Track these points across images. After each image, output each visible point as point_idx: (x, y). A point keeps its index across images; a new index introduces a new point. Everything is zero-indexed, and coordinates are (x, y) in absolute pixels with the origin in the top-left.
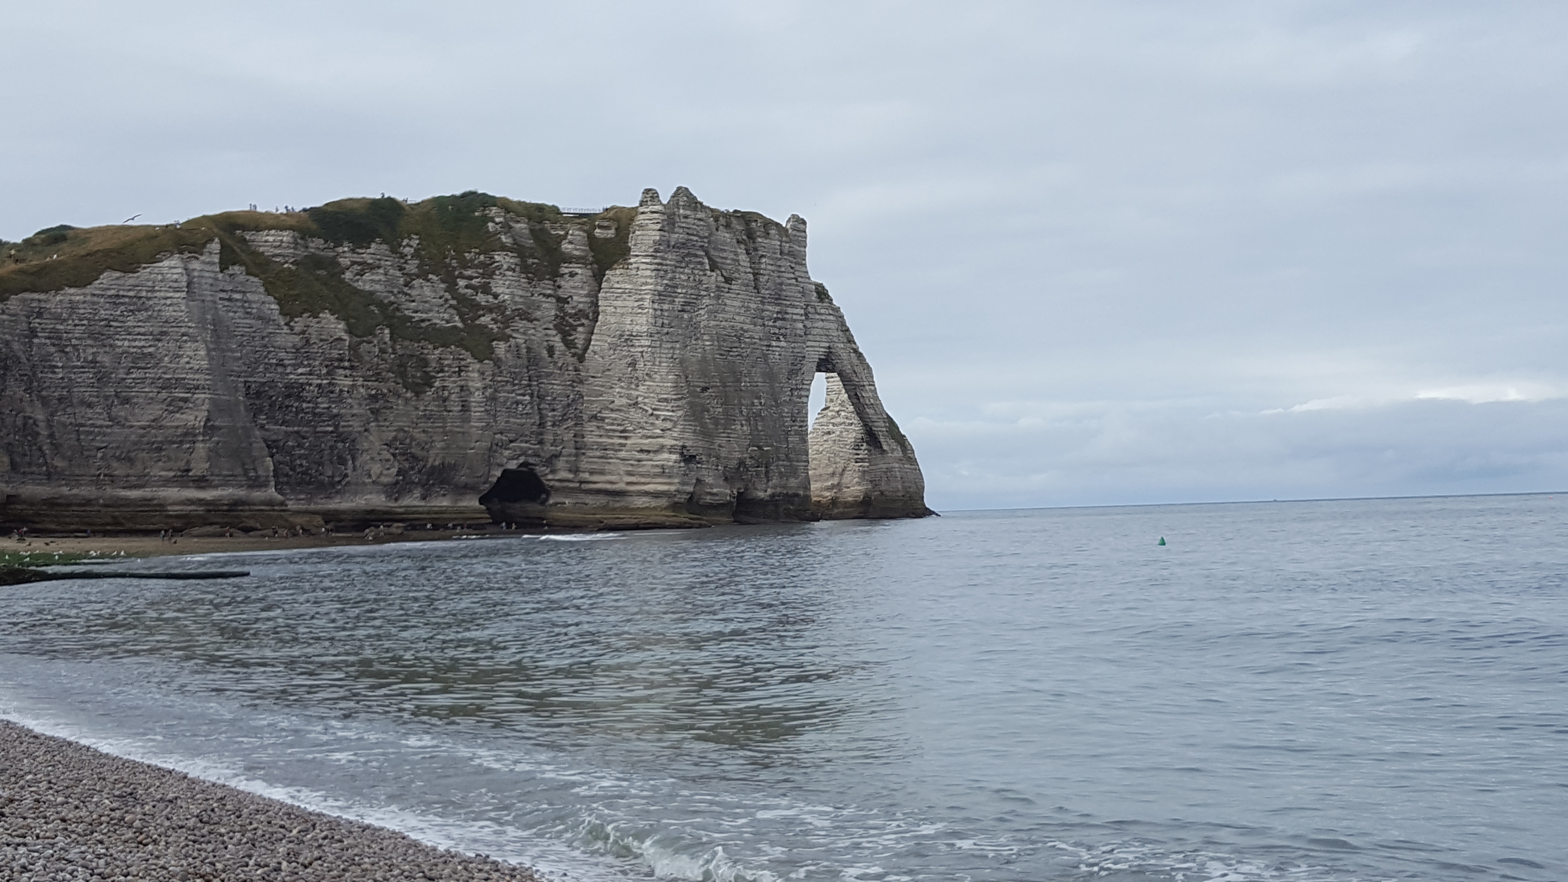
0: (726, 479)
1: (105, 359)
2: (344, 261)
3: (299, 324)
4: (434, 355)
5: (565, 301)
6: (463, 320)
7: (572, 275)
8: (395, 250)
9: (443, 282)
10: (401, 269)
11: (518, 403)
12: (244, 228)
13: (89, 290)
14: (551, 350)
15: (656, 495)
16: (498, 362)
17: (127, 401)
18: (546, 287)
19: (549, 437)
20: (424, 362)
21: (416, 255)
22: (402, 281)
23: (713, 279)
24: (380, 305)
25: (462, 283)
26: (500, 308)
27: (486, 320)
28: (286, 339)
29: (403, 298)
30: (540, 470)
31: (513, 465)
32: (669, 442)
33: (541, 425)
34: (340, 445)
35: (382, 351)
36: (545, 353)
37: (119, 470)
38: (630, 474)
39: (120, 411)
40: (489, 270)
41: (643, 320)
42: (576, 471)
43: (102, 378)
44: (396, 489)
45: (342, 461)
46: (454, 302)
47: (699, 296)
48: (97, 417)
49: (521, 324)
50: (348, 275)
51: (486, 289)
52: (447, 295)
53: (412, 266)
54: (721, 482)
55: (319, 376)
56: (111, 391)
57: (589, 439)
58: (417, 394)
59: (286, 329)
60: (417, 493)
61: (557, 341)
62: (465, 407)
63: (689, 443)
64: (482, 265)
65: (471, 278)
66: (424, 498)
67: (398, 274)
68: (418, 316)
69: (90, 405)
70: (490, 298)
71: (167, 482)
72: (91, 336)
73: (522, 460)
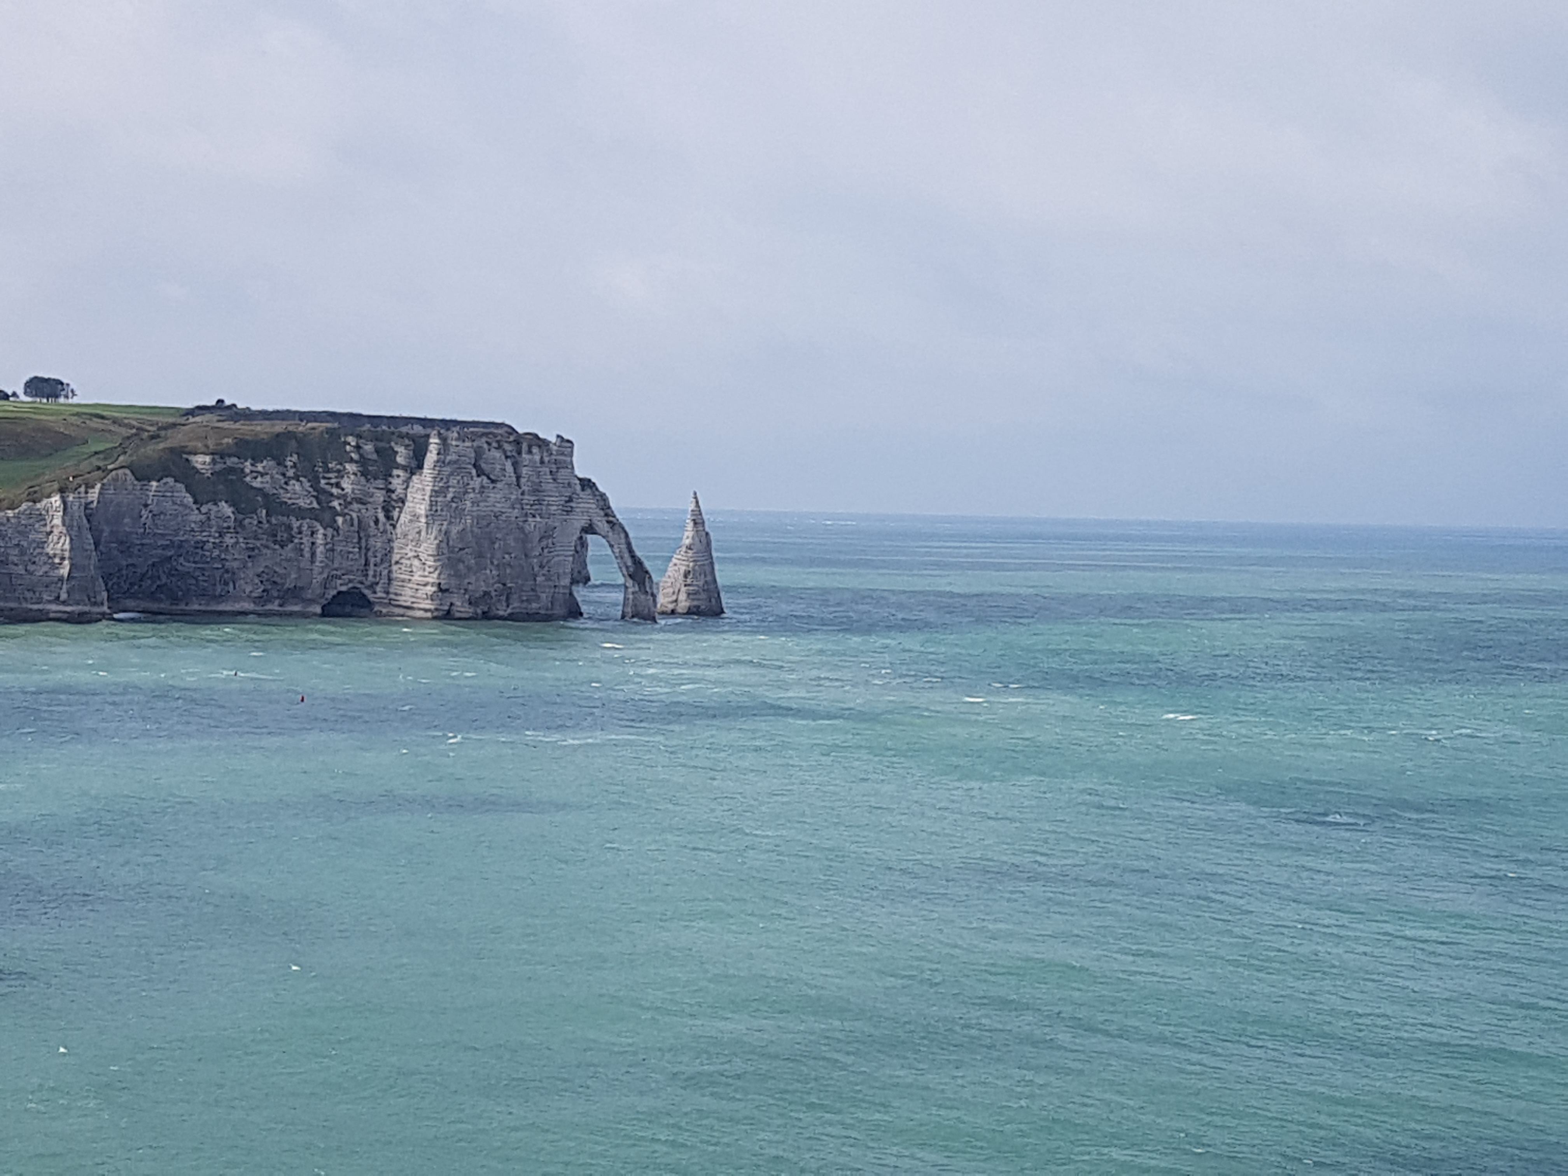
0: (470, 603)
1: (25, 544)
2: (247, 471)
3: (204, 509)
4: (295, 524)
5: (393, 492)
6: (319, 503)
7: (398, 476)
8: (280, 463)
9: (309, 481)
10: (284, 475)
11: (349, 552)
12: (190, 453)
13: (17, 511)
14: (377, 522)
15: (426, 610)
16: (337, 530)
17: (34, 563)
18: (380, 483)
19: (371, 573)
20: (289, 528)
21: (295, 466)
22: (283, 481)
23: (476, 482)
24: (265, 495)
25: (323, 482)
26: (345, 496)
27: (335, 503)
28: (195, 516)
29: (282, 491)
30: (366, 592)
31: (344, 589)
32: (431, 580)
33: (367, 564)
34: (226, 576)
35: (260, 522)
36: (372, 524)
37: (29, 595)
38: (413, 597)
39: (31, 568)
40: (341, 474)
41: (423, 507)
42: (388, 593)
43: (23, 553)
44: (260, 600)
45: (226, 584)
46: (315, 494)
47: (466, 493)
48: (20, 570)
49: (355, 506)
50: (248, 479)
51: (338, 485)
52: (311, 489)
53: (291, 473)
54: (466, 605)
55: (215, 538)
56: (26, 558)
57: (394, 575)
58: (282, 547)
59: (196, 512)
60: (277, 602)
61: (381, 516)
62: (313, 554)
63: (443, 582)
64: (339, 471)
65: (330, 478)
66: (281, 605)
67: (281, 477)
68: (290, 502)
69: (16, 565)
70: (340, 491)
71: (49, 602)
72: (18, 532)
73: (350, 585)
